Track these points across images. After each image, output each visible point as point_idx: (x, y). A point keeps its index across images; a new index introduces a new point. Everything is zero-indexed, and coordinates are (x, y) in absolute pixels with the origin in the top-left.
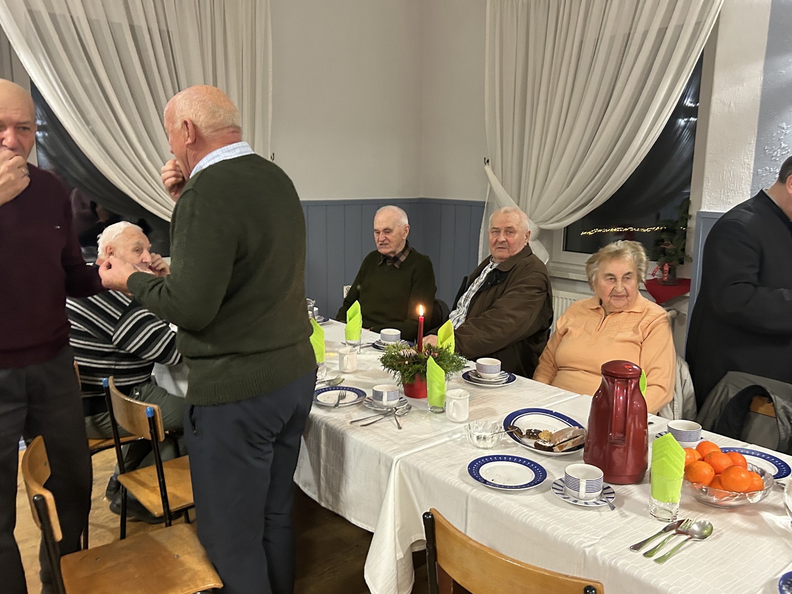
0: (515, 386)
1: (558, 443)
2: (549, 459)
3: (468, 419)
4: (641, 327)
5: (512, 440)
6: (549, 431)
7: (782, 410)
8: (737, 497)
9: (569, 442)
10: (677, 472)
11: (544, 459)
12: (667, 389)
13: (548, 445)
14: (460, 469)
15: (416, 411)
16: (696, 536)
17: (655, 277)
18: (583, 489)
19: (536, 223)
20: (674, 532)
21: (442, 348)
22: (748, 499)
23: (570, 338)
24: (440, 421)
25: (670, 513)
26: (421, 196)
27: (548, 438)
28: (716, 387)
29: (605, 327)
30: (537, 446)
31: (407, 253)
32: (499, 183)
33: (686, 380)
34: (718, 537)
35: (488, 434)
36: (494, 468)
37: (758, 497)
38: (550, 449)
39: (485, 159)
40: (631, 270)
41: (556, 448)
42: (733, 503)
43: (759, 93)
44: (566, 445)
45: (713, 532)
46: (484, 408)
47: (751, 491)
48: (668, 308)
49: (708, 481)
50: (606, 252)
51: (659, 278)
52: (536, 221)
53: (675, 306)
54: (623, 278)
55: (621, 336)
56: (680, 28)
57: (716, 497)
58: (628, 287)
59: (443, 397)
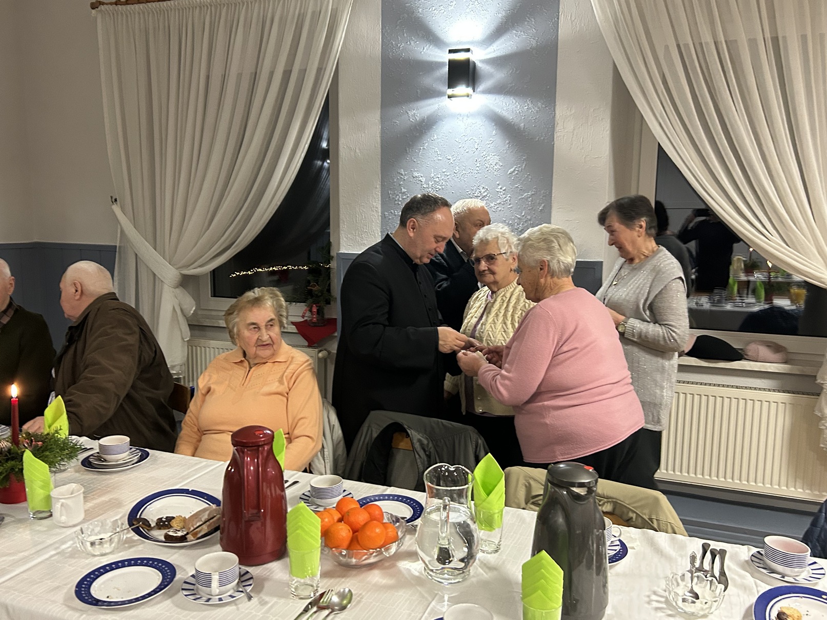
0: (147, 465)
1: (192, 529)
2: (183, 551)
3: (84, 519)
4: (286, 377)
5: (137, 537)
6: (183, 516)
7: (418, 443)
8: (374, 554)
9: (204, 527)
10: (314, 542)
11: (175, 553)
12: (315, 439)
13: (180, 534)
14: (65, 591)
15: (14, 521)
16: (336, 608)
17: (306, 318)
18: (215, 584)
19: (177, 269)
20: (315, 609)
21: (48, 434)
22: (384, 553)
23: (214, 396)
24: (45, 529)
25: (311, 588)
26: (36, 240)
27: (181, 525)
28: (361, 428)
29: (250, 381)
30: (169, 539)
31: (11, 313)
32: (131, 225)
33: (334, 425)
34: (359, 602)
35: (106, 536)
36: (111, 579)
37: (393, 548)
38: (183, 539)
39: (112, 197)
40: (273, 316)
41: (190, 537)
42: (372, 560)
43: (379, 140)
44: (200, 531)
45: (354, 597)
46: (107, 499)
47: (385, 545)
48: (320, 349)
49: (346, 543)
50: (245, 300)
51: (309, 319)
52: (178, 266)
53: (327, 346)
54: (266, 326)
55: (266, 389)
56: (303, 72)
57: (355, 558)
58: (272, 334)
59: (48, 499)
